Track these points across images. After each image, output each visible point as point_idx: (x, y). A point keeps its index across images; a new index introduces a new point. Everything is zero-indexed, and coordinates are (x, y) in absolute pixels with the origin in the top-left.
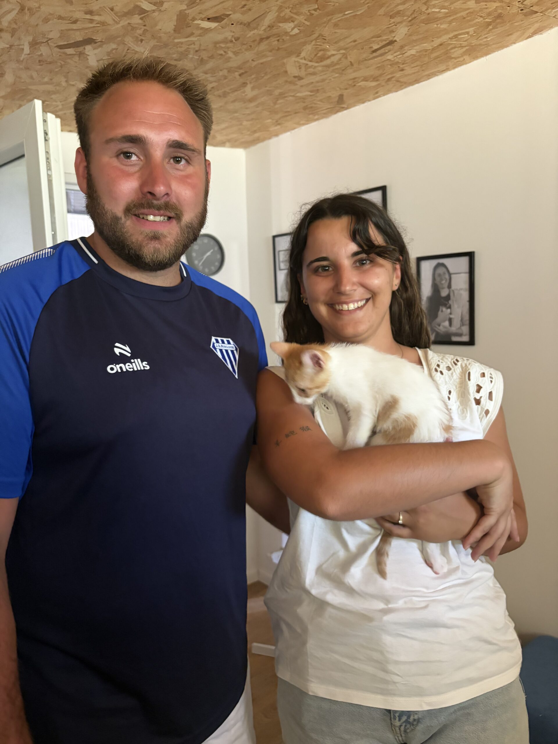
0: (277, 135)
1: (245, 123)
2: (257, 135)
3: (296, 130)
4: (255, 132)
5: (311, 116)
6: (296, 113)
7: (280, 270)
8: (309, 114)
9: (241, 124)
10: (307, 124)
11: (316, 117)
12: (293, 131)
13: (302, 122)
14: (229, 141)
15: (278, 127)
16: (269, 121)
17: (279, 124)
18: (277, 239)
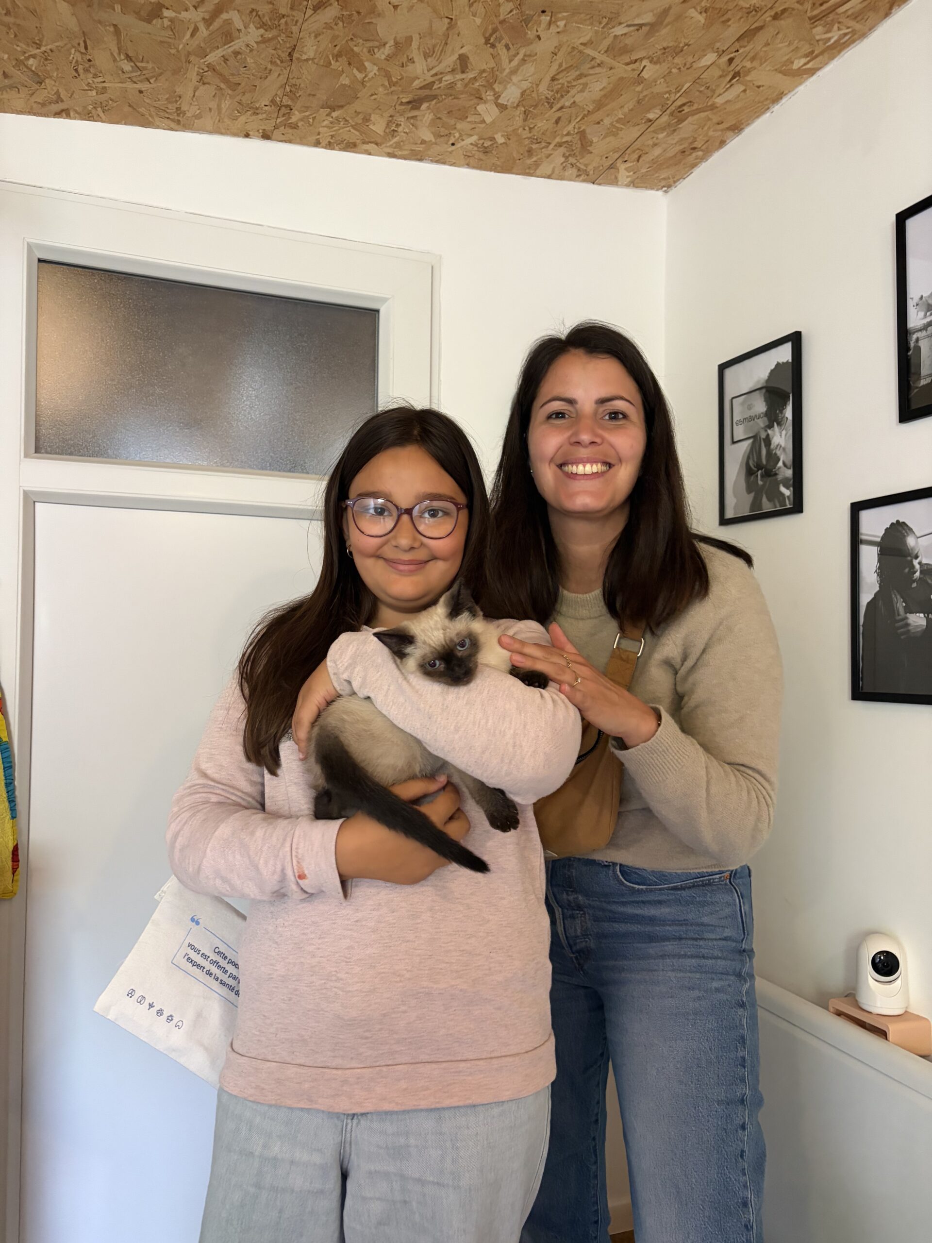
0: (737, 128)
1: (650, 71)
2: (687, 127)
3: (784, 100)
4: (679, 115)
5: (818, 31)
6: (776, 17)
7: (734, 442)
8: (814, 20)
9: (639, 80)
10: (812, 72)
11: (835, 36)
12: (777, 108)
13: (798, 64)
14: (623, 154)
15: (738, 89)
16: (710, 58)
17: (737, 74)
18: (729, 373)
